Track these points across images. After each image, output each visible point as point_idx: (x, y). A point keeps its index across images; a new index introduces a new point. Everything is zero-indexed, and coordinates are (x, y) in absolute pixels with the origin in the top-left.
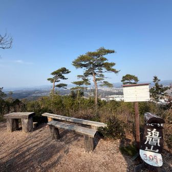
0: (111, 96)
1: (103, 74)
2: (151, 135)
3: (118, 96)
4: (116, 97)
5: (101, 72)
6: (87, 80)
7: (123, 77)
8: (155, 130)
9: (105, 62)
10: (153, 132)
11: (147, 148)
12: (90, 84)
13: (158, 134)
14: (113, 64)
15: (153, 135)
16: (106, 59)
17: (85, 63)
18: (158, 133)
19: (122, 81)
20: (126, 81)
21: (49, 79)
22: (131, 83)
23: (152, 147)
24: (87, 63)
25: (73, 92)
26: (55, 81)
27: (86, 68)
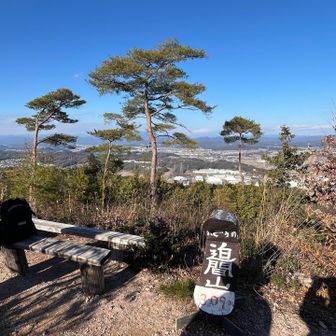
0: (201, 171)
1: (173, 112)
2: (217, 256)
3: (216, 171)
4: (211, 175)
5: (169, 107)
6: (131, 127)
7: (227, 124)
8: (224, 244)
9: (178, 80)
10: (220, 249)
11: (208, 281)
12: (139, 139)
13: (229, 254)
14: (200, 89)
15: (220, 256)
16: (181, 74)
17: (127, 81)
18: (230, 250)
19: (223, 133)
20: (234, 134)
21: (21, 121)
22: (244, 140)
23: (219, 279)
24: (131, 79)
25: (92, 158)
26: (41, 127)
27: (128, 93)
